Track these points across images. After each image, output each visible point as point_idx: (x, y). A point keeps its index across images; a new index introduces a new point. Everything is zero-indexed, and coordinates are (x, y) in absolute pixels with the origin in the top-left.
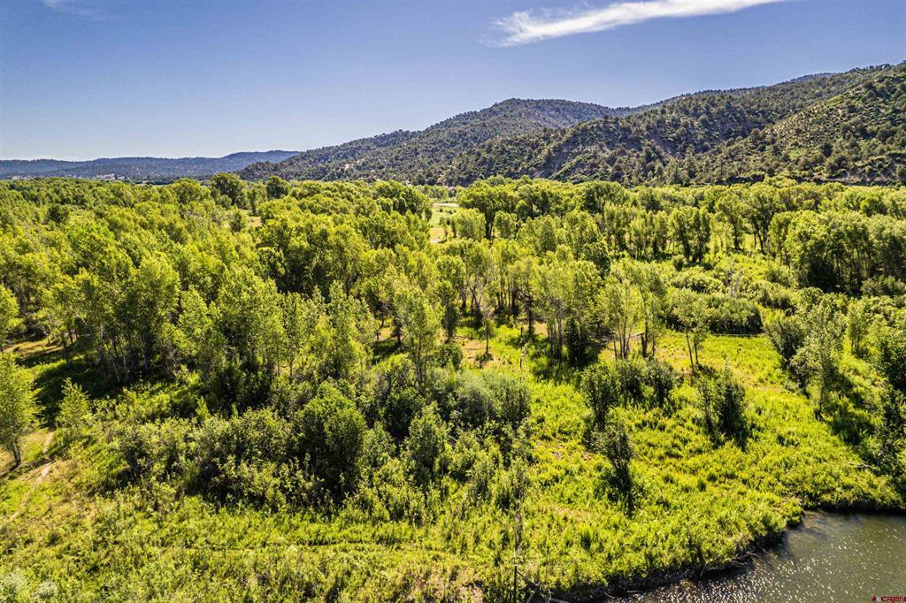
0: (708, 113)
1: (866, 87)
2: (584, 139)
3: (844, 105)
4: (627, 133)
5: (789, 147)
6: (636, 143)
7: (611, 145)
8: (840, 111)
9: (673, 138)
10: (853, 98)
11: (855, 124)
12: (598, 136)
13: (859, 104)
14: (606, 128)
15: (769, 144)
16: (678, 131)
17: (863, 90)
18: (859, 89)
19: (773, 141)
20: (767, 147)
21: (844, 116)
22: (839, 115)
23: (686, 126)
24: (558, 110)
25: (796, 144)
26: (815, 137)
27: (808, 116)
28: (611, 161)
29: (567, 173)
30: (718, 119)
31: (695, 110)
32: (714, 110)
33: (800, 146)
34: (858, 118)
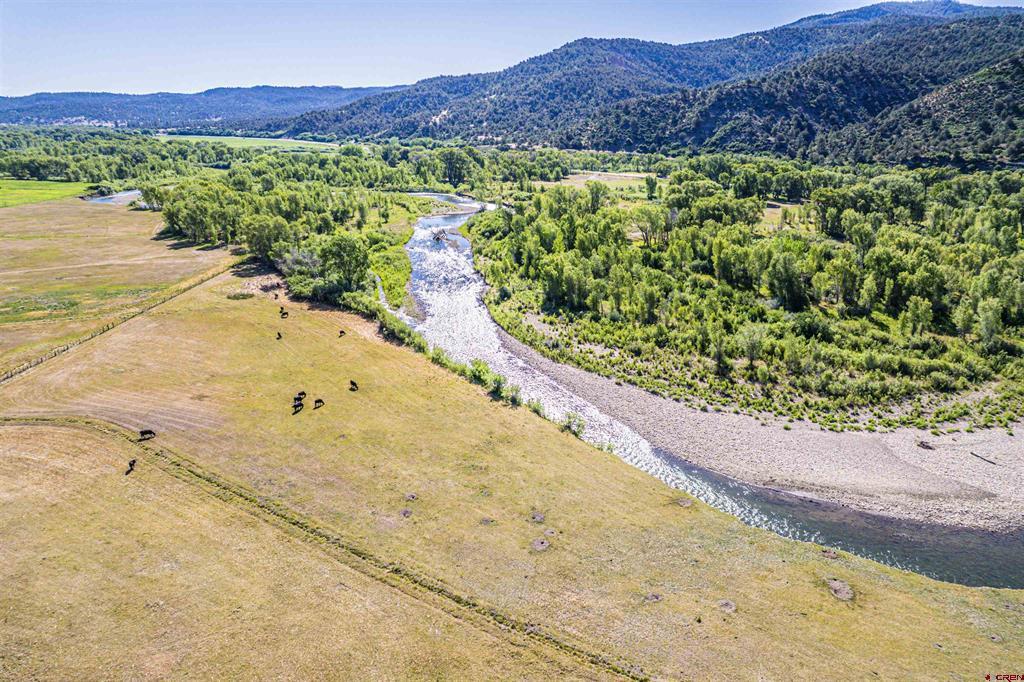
0: (843, 76)
1: (1012, 62)
2: (730, 104)
3: (993, 80)
4: (772, 99)
5: (945, 122)
6: (782, 110)
7: (760, 113)
8: (990, 87)
9: (814, 104)
10: (1000, 73)
11: (1008, 101)
12: (745, 101)
13: (1007, 80)
14: (750, 92)
15: (925, 117)
16: (819, 97)
17: (1010, 66)
18: (1005, 64)
19: (929, 116)
20: (925, 121)
21: (995, 92)
22: (989, 91)
23: (825, 91)
24: (633, 52)
25: (953, 120)
26: (971, 114)
27: (959, 90)
28: (767, 129)
29: (723, 140)
30: (854, 83)
31: (830, 73)
32: (848, 74)
33: (958, 122)
34: (1009, 96)
